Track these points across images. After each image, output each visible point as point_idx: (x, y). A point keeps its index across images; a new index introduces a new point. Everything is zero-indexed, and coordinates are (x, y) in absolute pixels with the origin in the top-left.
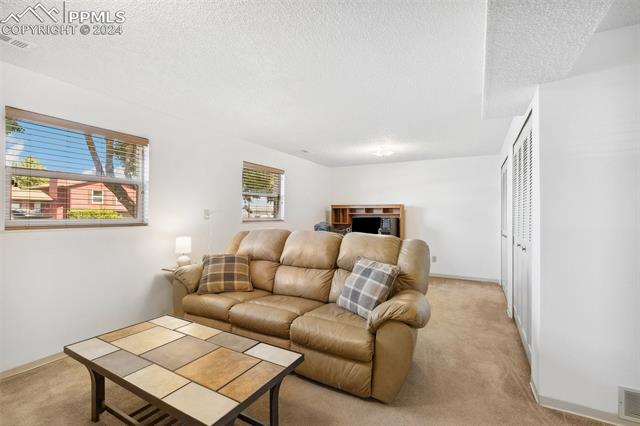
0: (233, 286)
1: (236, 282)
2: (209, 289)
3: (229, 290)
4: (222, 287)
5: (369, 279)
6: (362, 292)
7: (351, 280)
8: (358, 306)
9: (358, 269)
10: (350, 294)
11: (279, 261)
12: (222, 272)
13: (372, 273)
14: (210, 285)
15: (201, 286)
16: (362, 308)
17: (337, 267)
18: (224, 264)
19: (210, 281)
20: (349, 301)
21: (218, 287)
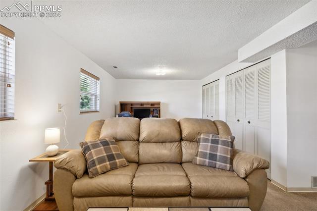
0: (116, 164)
1: (117, 161)
2: (99, 171)
3: (114, 168)
4: (109, 167)
5: (220, 146)
6: (218, 154)
7: (205, 147)
8: (217, 162)
9: (206, 140)
10: (208, 156)
11: (138, 140)
12: (105, 154)
13: (220, 142)
14: (100, 167)
15: (91, 170)
16: (221, 163)
17: (181, 139)
18: (102, 147)
19: (99, 164)
20: (207, 160)
21: (106, 168)
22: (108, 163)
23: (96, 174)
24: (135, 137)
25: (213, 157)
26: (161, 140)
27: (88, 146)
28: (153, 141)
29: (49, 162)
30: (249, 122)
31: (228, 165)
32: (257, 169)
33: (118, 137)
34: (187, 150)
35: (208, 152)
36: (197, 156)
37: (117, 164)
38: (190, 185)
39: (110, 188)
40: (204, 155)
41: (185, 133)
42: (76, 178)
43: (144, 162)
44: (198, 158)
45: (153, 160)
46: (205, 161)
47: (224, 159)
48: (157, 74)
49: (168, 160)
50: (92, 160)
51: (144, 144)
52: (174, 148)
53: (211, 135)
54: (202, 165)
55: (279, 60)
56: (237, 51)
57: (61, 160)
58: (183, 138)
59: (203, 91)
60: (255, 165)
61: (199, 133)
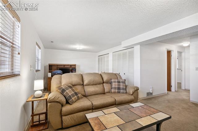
1: (79, 95)
5: (121, 84)
6: (121, 87)
7: (115, 85)
8: (121, 91)
9: (115, 82)
10: (117, 88)
11: (83, 85)
12: (73, 93)
13: (121, 82)
14: (74, 99)
15: (70, 100)
16: (122, 91)
17: (103, 83)
18: (70, 89)
19: (73, 97)
20: (117, 90)
21: (76, 99)
22: (76, 96)
23: (73, 102)
24: (82, 83)
25: (119, 88)
26: (95, 83)
27: (64, 89)
28: (91, 84)
29: (31, 102)
30: (125, 74)
31: (125, 91)
32: (136, 90)
33: (73, 84)
34: (107, 87)
35: (117, 87)
36: (112, 89)
37: (79, 97)
38: (115, 100)
39: (83, 107)
40: (115, 88)
41: (105, 80)
42: (62, 106)
43: (88, 95)
44: (113, 90)
45: (93, 94)
46: (116, 91)
47: (123, 89)
48: (77, 48)
49: (100, 93)
50: (68, 96)
51: (87, 86)
52: (101, 87)
53: (116, 80)
54: (115, 93)
55: (137, 49)
56: (121, 42)
57: (54, 97)
58: (104, 82)
59: (99, 59)
60: (135, 89)
61: (111, 79)
